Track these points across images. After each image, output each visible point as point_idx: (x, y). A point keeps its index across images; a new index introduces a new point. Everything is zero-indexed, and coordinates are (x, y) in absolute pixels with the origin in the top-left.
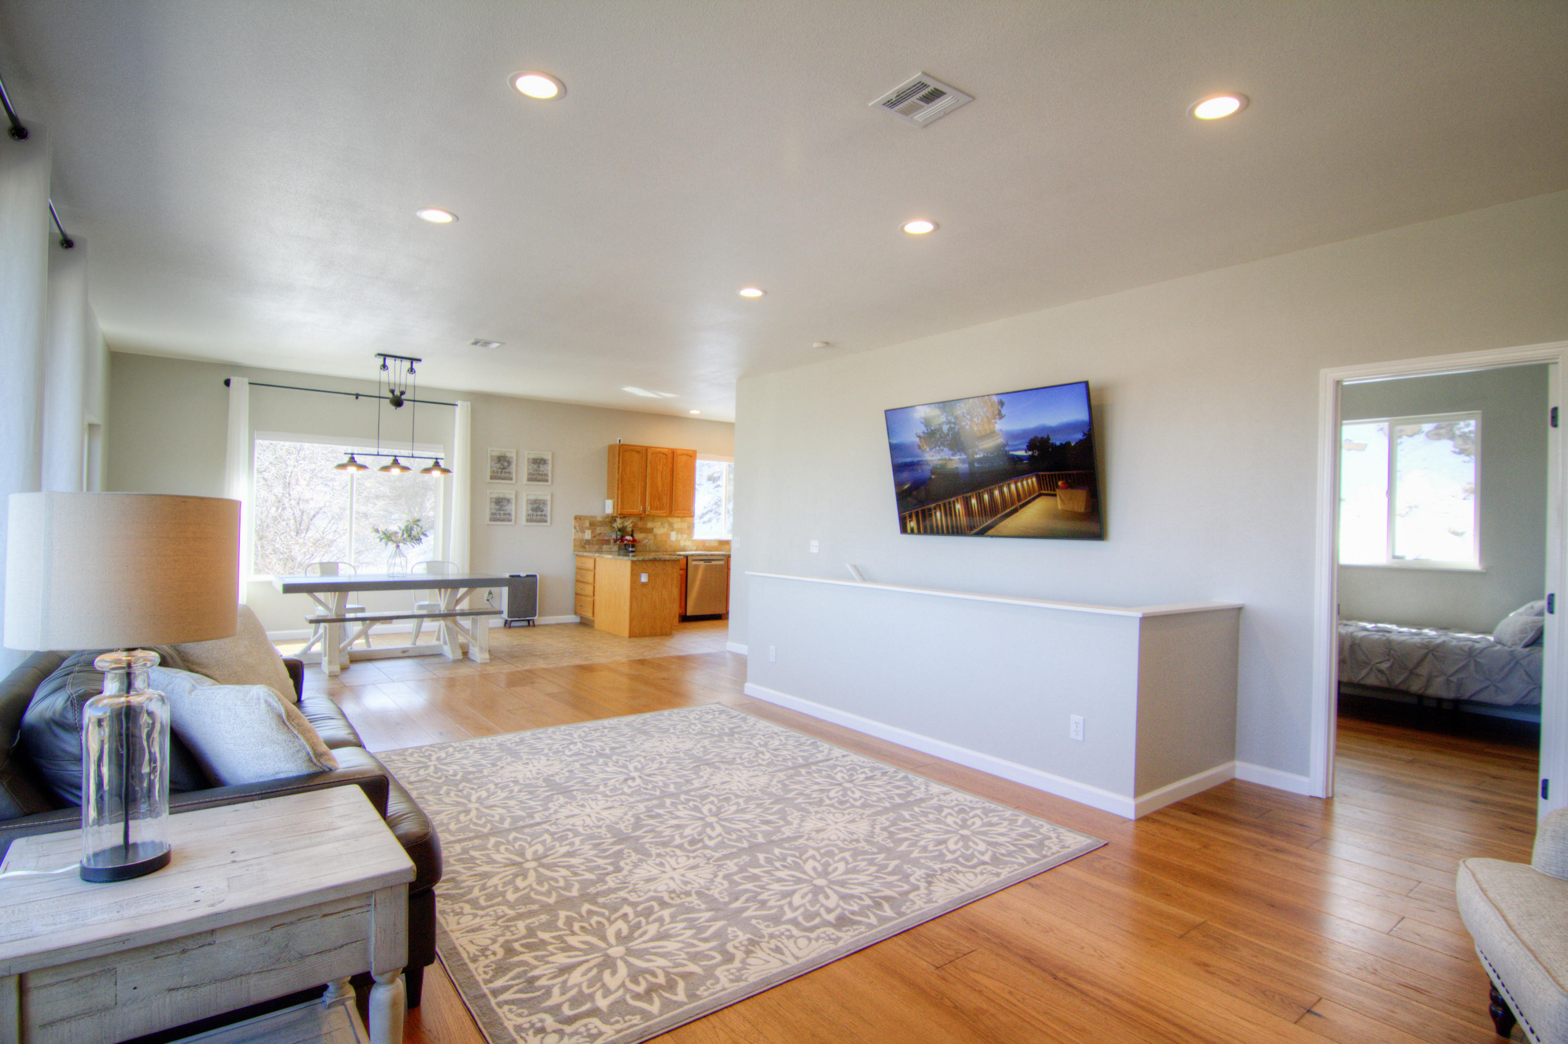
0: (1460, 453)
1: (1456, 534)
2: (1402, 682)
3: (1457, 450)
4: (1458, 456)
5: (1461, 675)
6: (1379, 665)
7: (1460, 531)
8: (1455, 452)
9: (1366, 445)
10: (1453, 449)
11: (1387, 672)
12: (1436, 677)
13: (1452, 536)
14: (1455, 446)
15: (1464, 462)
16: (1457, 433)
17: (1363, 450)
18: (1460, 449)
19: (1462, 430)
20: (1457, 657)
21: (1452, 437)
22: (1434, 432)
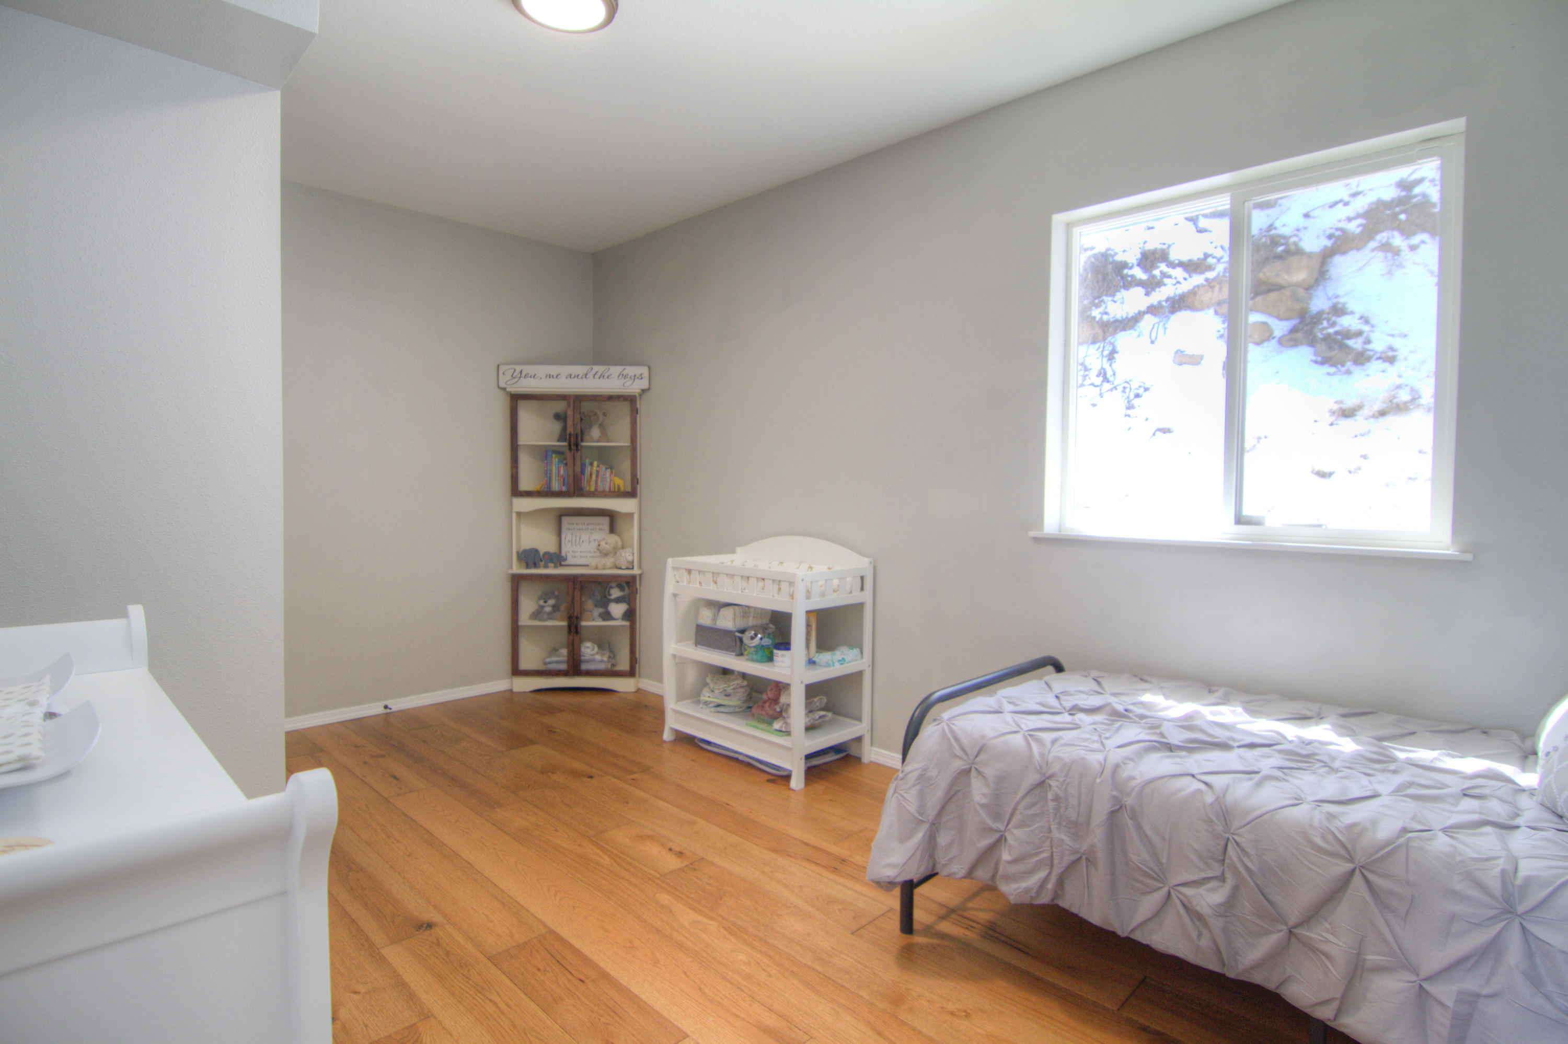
0: (1322, 363)
1: (1322, 475)
2: (1259, 965)
3: (1319, 359)
4: (1320, 367)
5: (1471, 984)
6: (1188, 891)
7: (1327, 470)
8: (1316, 362)
9: (1202, 357)
10: (1314, 358)
11: (1217, 924)
12: (1380, 969)
13: (1316, 477)
14: (1315, 354)
15: (1328, 374)
16: (1319, 335)
17: (1198, 363)
18: (1323, 358)
19: (1325, 332)
20: (1460, 908)
21: (1312, 343)
22: (1288, 337)
